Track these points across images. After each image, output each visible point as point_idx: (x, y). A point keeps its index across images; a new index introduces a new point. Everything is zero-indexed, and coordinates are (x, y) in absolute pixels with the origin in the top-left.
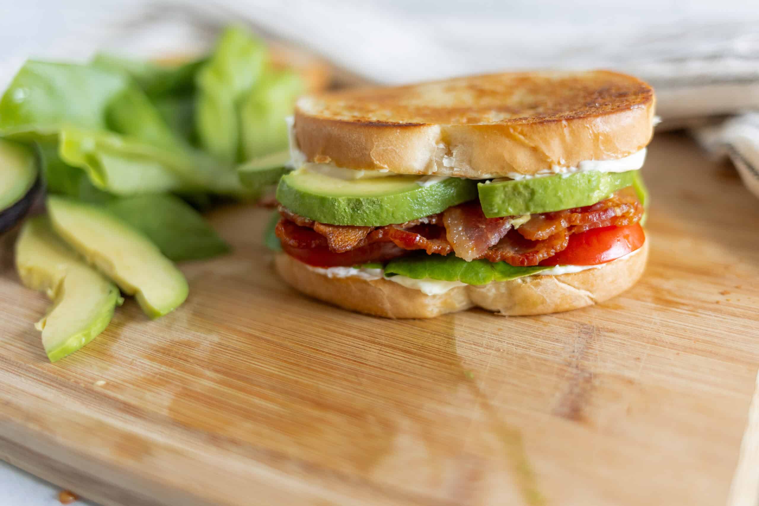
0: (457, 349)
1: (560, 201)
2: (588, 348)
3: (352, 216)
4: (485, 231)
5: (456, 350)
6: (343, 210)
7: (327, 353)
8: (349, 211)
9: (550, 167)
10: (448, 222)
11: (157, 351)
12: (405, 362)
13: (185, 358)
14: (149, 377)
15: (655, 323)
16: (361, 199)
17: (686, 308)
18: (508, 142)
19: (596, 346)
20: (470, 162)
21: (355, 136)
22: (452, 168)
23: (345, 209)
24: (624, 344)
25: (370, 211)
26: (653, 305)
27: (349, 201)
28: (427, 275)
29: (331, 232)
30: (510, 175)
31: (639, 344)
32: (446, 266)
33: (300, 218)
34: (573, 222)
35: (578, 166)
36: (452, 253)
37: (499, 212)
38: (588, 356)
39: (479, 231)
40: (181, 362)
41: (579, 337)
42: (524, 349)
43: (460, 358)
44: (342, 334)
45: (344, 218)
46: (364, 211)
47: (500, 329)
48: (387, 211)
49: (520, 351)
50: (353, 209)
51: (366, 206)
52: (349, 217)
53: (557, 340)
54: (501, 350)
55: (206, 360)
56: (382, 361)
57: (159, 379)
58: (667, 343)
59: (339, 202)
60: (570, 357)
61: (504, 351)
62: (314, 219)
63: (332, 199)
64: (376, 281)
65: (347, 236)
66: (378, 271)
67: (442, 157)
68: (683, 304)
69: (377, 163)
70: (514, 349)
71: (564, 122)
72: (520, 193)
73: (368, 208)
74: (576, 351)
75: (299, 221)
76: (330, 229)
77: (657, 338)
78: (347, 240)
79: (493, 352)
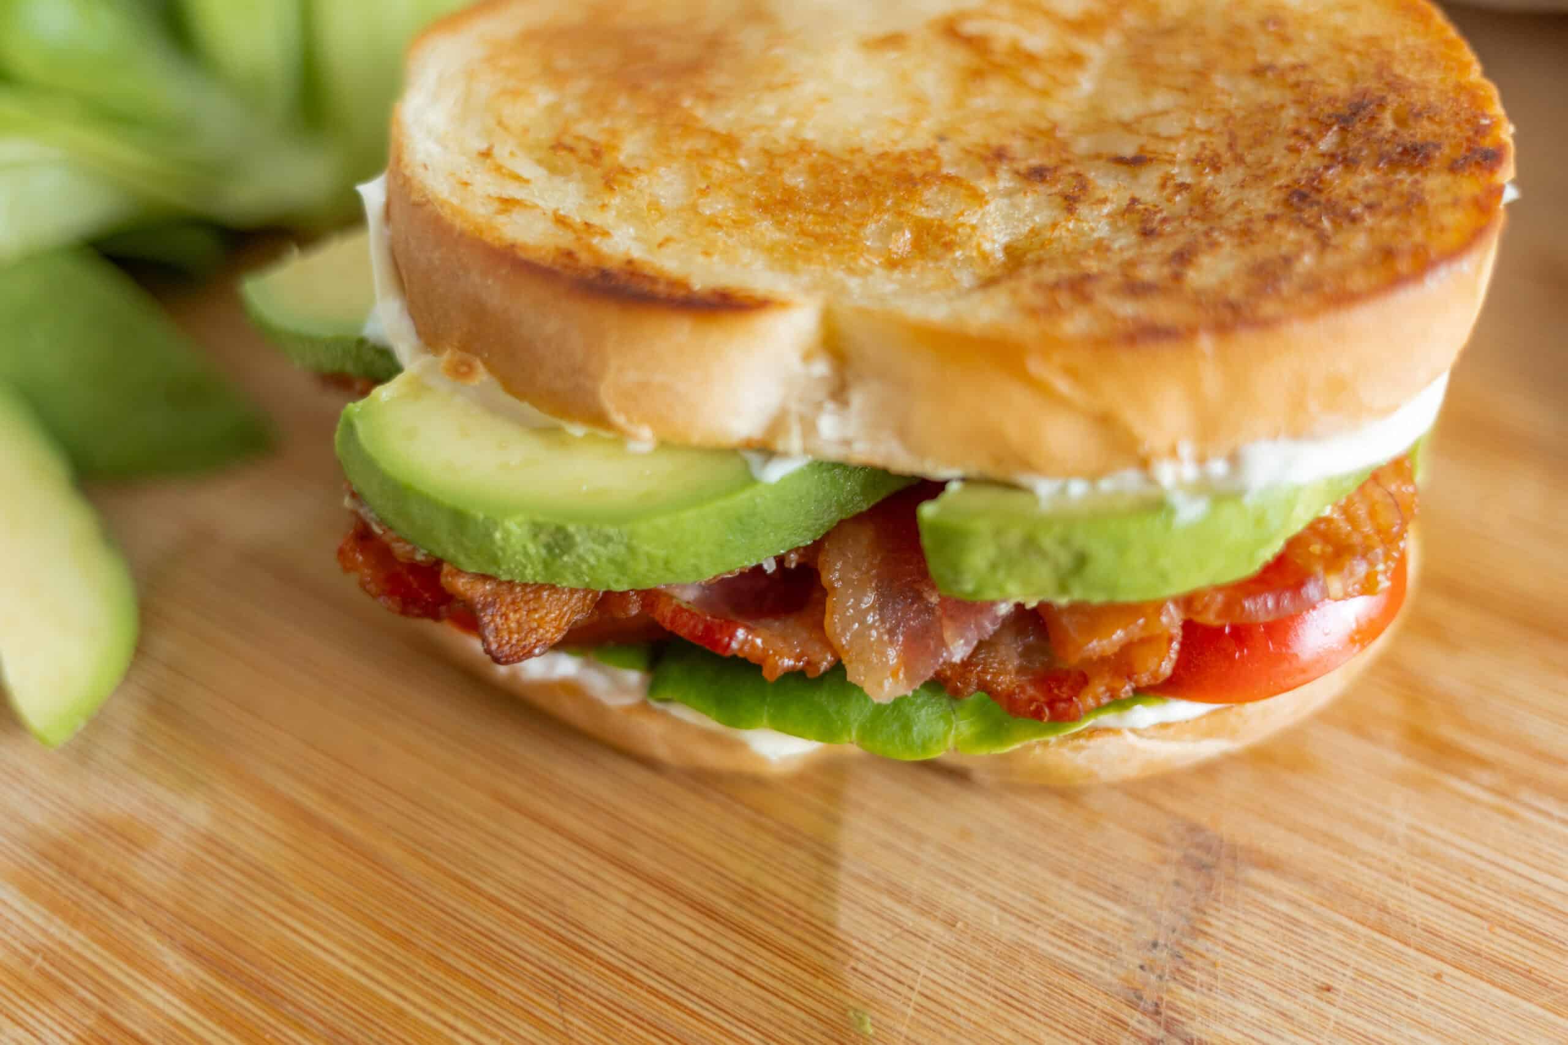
0: (841, 908)
1: (1164, 577)
2: (1196, 932)
3: (546, 565)
4: (939, 612)
5: (835, 909)
6: (519, 548)
7: (492, 899)
8: (537, 552)
9: (1144, 464)
10: (834, 575)
11: (44, 856)
12: (693, 954)
13: (112, 887)
14: (14, 963)
15: (1393, 841)
16: (571, 528)
17: (1486, 777)
18: (1019, 398)
19: (1218, 924)
20: (903, 433)
21: (552, 326)
22: (847, 443)
23: (524, 547)
24: (1296, 922)
25: (598, 558)
26: (1395, 760)
27: (536, 529)
28: (765, 721)
29: (490, 599)
30: (1024, 479)
31: (1339, 927)
32: (822, 698)
33: (401, 544)
34: (1198, 613)
35: (1234, 460)
36: (838, 668)
37: (976, 592)
38: (1190, 965)
39: (919, 612)
40: (103, 906)
41: (1177, 883)
42: (1022, 924)
43: (845, 949)
44: (538, 818)
45: (525, 567)
46: (581, 558)
47: (965, 834)
48: (651, 559)
49: (1008, 930)
50: (549, 548)
51: (584, 546)
52: (540, 568)
53: (1116, 894)
54: (959, 925)
55: (169, 903)
56: (633, 944)
57: (41, 971)
58: (1415, 926)
59: (507, 533)
60: (1142, 967)
61: (967, 925)
62: (439, 553)
63: (486, 518)
64: (629, 710)
65: (535, 610)
66: (633, 677)
67: (819, 406)
68: (1481, 762)
69: (619, 419)
70: (996, 921)
71: (1206, 343)
72: (1042, 554)
73: (593, 552)
74: (1161, 941)
75: (400, 549)
76: (488, 587)
77: (1391, 904)
78: (535, 625)
79: (937, 929)
